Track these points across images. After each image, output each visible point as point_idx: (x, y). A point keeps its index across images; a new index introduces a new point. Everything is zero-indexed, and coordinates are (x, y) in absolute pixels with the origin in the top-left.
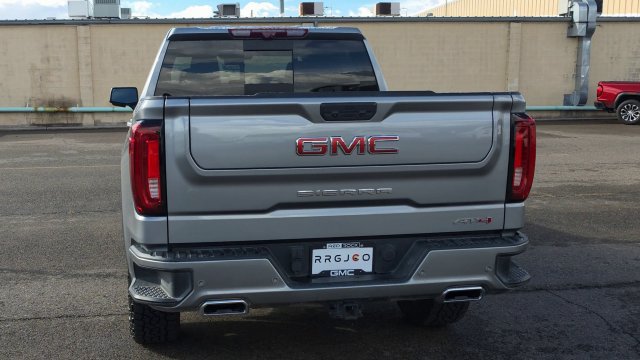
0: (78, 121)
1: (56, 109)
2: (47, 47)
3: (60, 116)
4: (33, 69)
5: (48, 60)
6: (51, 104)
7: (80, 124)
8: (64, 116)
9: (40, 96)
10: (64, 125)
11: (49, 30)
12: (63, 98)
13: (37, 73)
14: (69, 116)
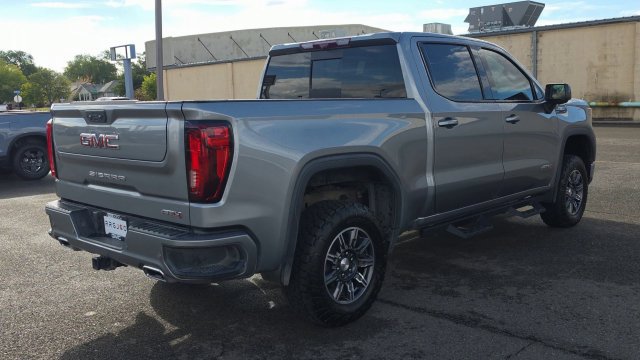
0: (630, 116)
1: (607, 104)
2: (605, 45)
3: (612, 111)
4: (591, 66)
5: (605, 57)
6: (604, 99)
7: (631, 119)
8: (616, 110)
9: (595, 92)
10: (614, 119)
11: (610, 29)
12: (617, 93)
13: (594, 71)
14: (621, 110)
